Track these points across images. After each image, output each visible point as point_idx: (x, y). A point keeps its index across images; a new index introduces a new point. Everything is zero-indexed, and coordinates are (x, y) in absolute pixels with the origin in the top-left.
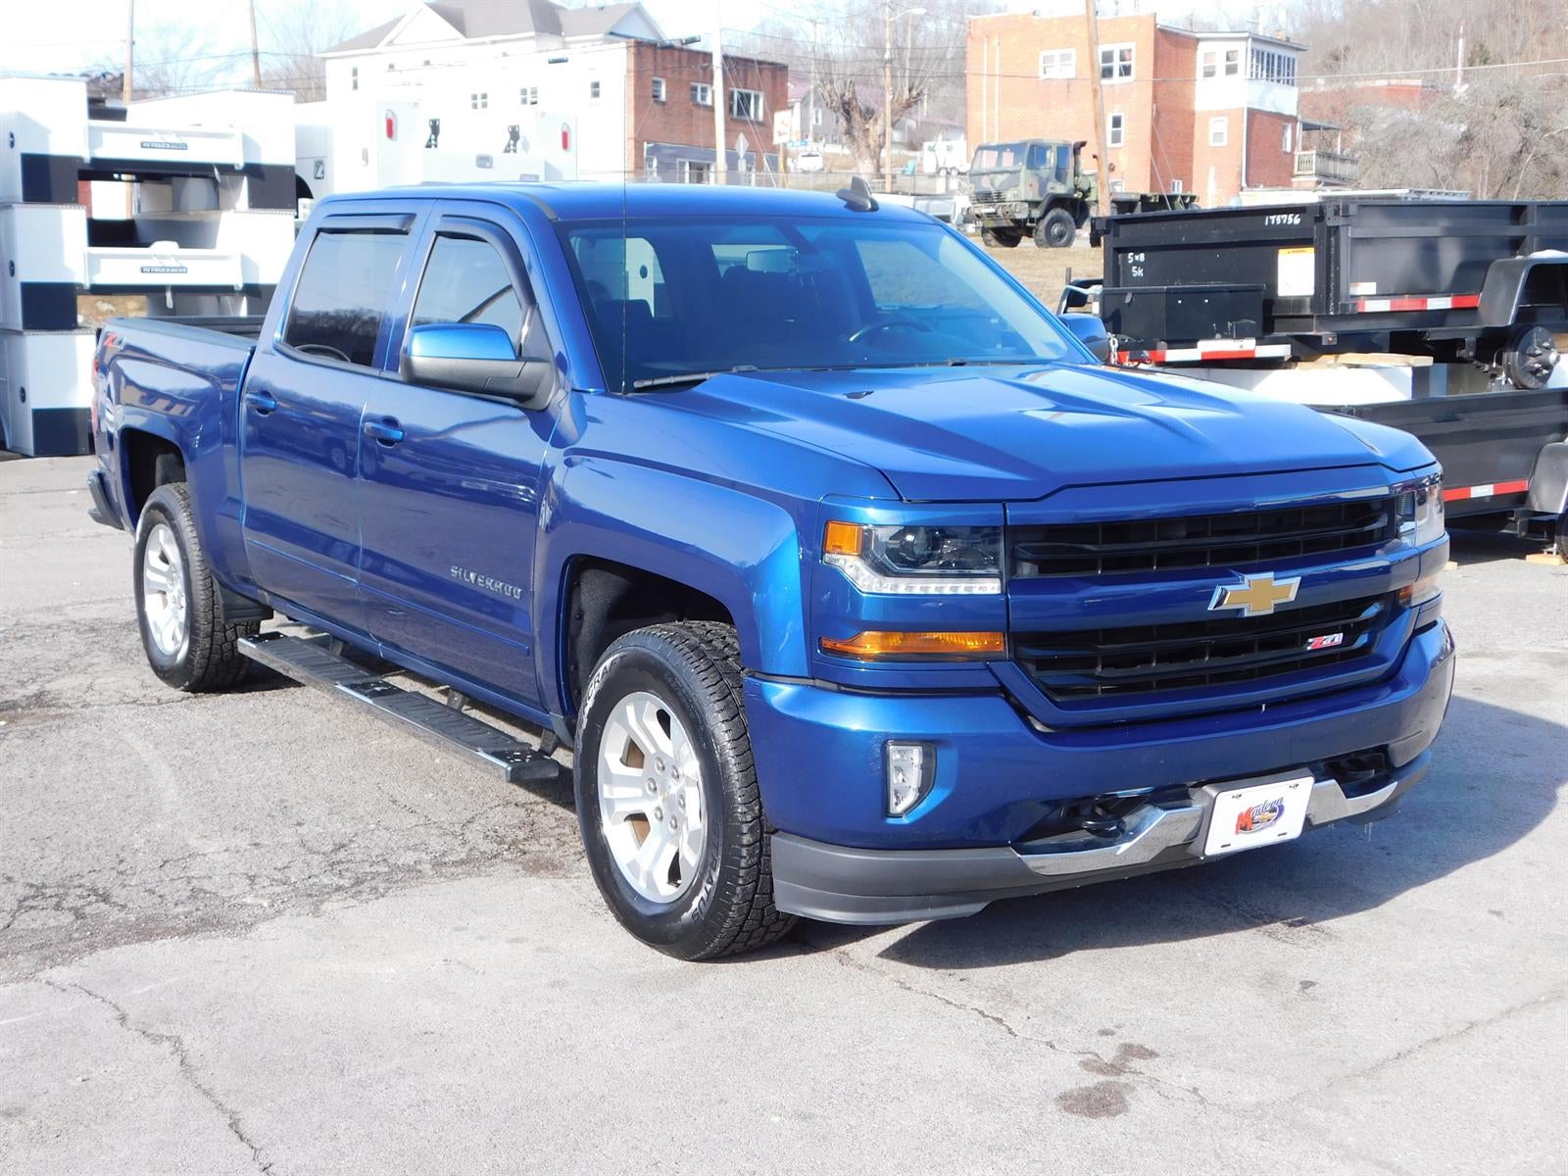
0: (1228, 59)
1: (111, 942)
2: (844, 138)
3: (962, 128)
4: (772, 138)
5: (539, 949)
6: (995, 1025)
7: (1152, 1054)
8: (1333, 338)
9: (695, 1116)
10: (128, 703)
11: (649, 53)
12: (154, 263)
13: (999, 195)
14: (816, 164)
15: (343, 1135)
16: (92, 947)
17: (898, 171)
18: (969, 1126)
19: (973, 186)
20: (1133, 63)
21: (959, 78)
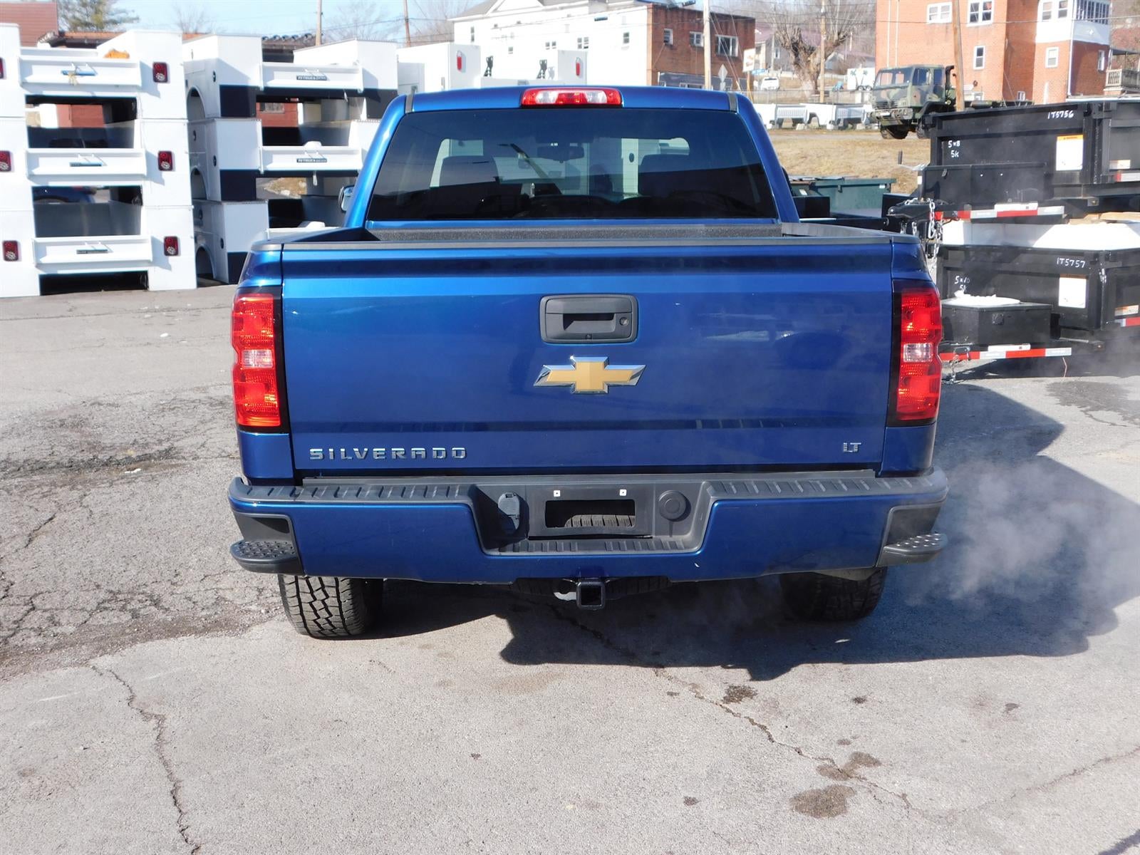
0: (1060, 7)
1: (149, 637)
2: (793, 68)
3: (873, 60)
4: (742, 68)
5: (440, 655)
6: (760, 732)
7: (876, 763)
8: (1096, 201)
9: (509, 801)
10: (224, 457)
11: (662, 13)
12: (306, 156)
13: (893, 103)
14: (775, 84)
15: (248, 804)
16: (134, 641)
17: (830, 89)
18: (717, 821)
19: (875, 97)
20: (992, 11)
21: (871, 24)
